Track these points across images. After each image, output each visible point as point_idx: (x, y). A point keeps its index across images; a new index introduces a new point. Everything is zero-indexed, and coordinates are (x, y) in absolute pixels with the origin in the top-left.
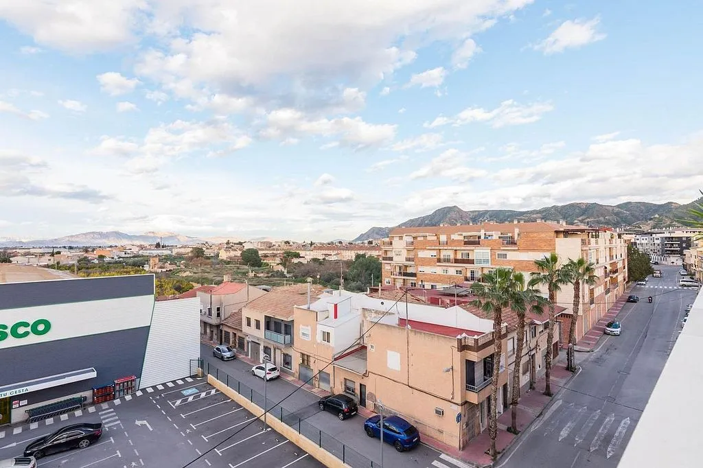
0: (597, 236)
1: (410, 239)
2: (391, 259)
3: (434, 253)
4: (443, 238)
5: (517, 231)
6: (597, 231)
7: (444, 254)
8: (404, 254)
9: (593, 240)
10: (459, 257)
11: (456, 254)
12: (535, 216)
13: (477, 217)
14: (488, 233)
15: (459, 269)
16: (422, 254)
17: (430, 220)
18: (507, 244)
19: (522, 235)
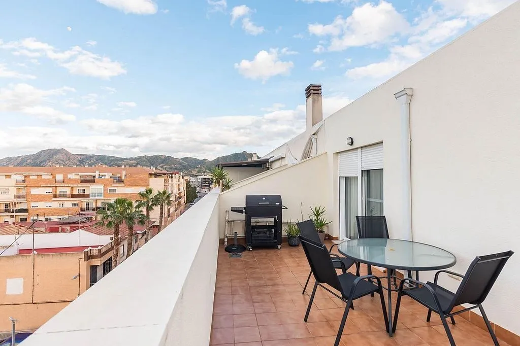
0: (172, 177)
1: (21, 178)
3: (50, 190)
4: (59, 177)
5: (124, 173)
6: (172, 174)
7: (60, 191)
8: (13, 192)
9: (170, 179)
10: (75, 192)
11: (72, 190)
12: (132, 162)
13: (84, 160)
14: (101, 174)
15: (75, 202)
16: (34, 191)
17: (34, 159)
18: (117, 181)
19: (128, 176)
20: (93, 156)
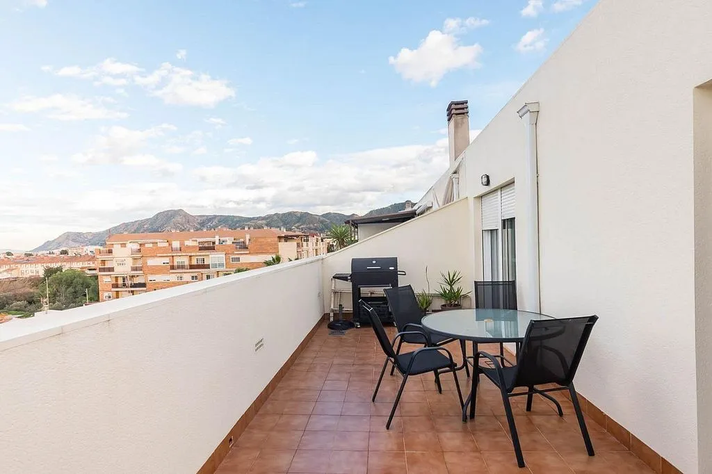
0: (307, 241)
1: (136, 247)
2: (111, 269)
3: (167, 260)
4: (176, 244)
5: (248, 237)
6: (307, 236)
7: (177, 261)
8: (129, 263)
9: (305, 243)
10: (194, 262)
11: (191, 260)
12: (260, 222)
13: (206, 223)
14: (222, 239)
15: (193, 275)
16: (151, 262)
17: (151, 224)
18: (240, 248)
19: (252, 241)
20: (215, 217)
